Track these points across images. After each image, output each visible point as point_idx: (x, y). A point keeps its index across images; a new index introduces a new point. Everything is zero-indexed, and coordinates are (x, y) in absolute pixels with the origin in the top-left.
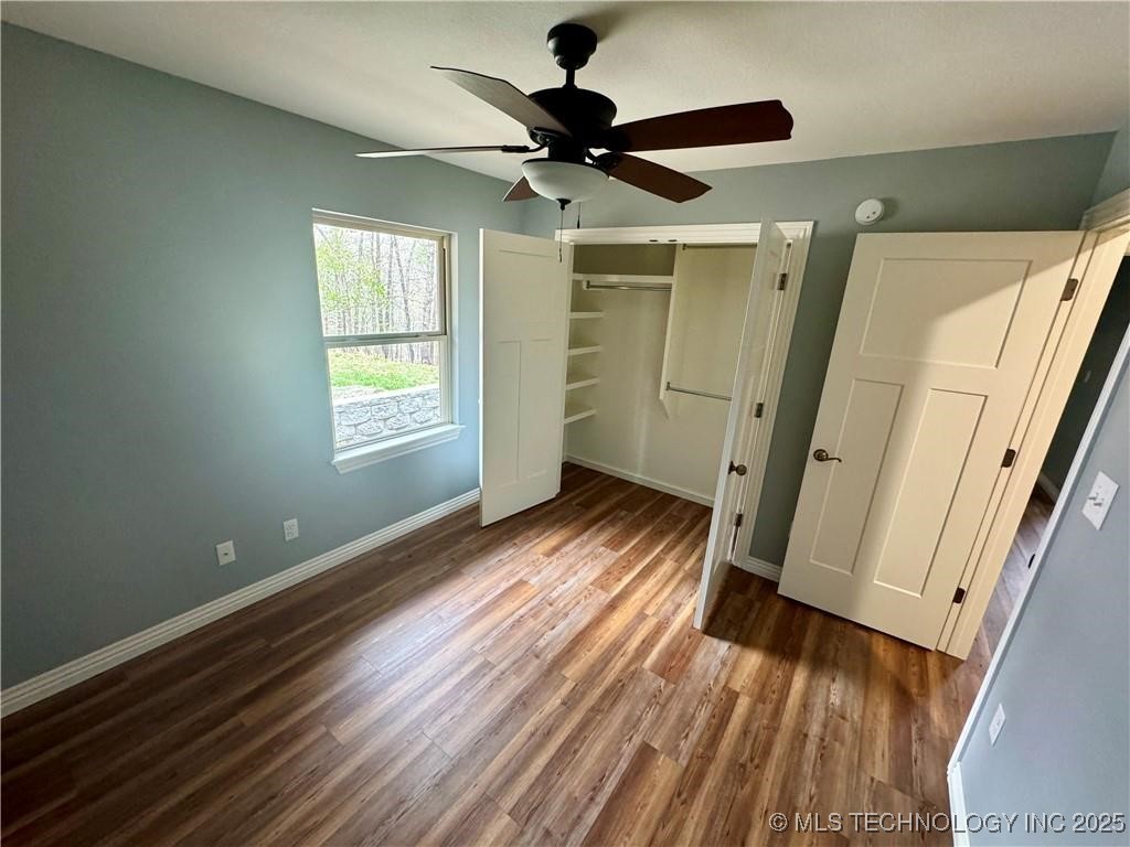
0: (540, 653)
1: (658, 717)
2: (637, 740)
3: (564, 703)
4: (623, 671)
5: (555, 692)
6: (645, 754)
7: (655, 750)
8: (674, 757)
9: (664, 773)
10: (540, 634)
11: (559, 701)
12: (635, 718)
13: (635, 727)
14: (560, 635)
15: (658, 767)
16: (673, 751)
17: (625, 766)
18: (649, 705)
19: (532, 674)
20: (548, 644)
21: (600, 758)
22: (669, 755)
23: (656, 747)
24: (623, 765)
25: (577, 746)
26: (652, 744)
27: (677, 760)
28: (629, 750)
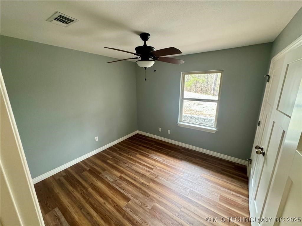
0: (157, 178)
1: (137, 204)
2: (132, 198)
3: (142, 183)
4: (153, 197)
5: (145, 181)
6: (127, 199)
7: (128, 201)
8: (126, 206)
9: (122, 203)
10: (163, 177)
11: (143, 182)
12: (137, 198)
13: (135, 198)
14: (164, 181)
15: (124, 202)
16: (127, 206)
17: (125, 194)
18: (141, 203)
19: (150, 176)
20: (160, 179)
21: (128, 189)
22: (127, 205)
23: (129, 202)
24: (126, 194)
25: (131, 185)
26: (130, 201)
27: (125, 207)
28: (129, 196)
